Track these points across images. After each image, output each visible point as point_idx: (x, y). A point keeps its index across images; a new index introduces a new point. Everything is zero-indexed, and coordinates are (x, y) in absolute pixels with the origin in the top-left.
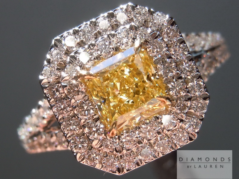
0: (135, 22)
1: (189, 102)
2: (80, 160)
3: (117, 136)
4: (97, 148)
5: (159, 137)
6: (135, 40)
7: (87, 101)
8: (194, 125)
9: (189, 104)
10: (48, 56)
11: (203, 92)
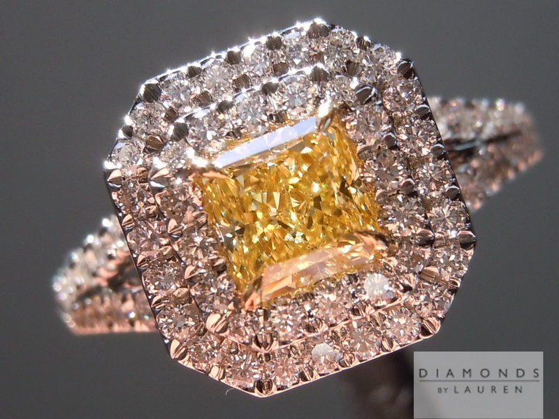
0: (326, 62)
1: (429, 250)
2: (177, 356)
3: (262, 311)
4: (215, 332)
5: (356, 320)
6: (322, 101)
7: (204, 225)
8: (437, 301)
9: (427, 253)
10: (128, 120)
11: (463, 230)
